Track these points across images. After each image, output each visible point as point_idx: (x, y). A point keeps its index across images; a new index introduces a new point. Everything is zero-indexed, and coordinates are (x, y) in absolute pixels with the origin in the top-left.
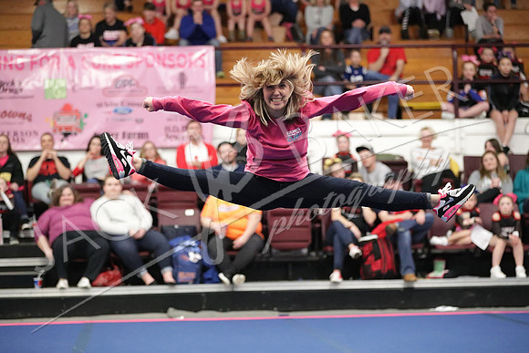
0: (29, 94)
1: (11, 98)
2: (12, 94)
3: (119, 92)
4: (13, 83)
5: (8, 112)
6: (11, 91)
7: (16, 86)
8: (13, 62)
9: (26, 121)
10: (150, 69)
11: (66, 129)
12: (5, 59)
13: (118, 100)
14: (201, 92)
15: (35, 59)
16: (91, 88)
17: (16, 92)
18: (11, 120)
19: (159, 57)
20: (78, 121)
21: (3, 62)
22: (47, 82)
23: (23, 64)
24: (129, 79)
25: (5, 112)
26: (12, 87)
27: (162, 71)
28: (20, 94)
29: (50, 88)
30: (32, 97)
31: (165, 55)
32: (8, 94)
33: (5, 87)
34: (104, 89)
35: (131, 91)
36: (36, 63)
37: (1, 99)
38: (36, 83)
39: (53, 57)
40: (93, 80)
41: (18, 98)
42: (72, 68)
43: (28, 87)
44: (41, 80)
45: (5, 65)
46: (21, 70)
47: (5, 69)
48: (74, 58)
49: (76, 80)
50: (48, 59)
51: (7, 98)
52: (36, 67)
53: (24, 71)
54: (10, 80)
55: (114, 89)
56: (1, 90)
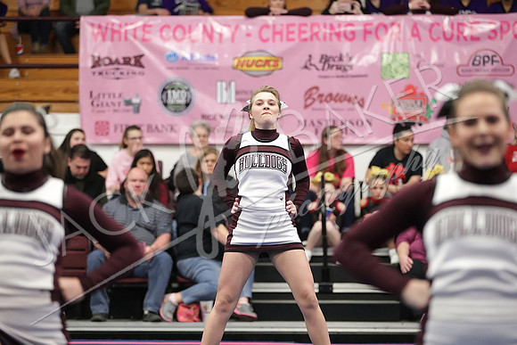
0: (363, 73)
1: (338, 77)
2: (340, 73)
3: (477, 70)
4: (341, 59)
5: (334, 94)
6: (339, 68)
8: (342, 29)
11: (408, 117)
12: (332, 27)
15: (368, 28)
16: (440, 65)
17: (345, 70)
18: (338, 105)
20: (424, 107)
21: (328, 31)
22: (385, 56)
23: (353, 33)
24: (490, 54)
25: (330, 95)
26: (340, 63)
28: (350, 72)
29: (390, 65)
30: (366, 76)
32: (334, 72)
33: (332, 63)
34: (459, 66)
35: (494, 70)
36: (370, 32)
37: (325, 77)
38: (370, 58)
39: (392, 24)
40: (444, 55)
41: (347, 76)
42: (417, 39)
43: (360, 63)
44: (377, 53)
45: (331, 34)
46: (352, 40)
47: (331, 40)
48: (419, 27)
49: (422, 55)
50: (385, 27)
51: (333, 77)
52: (371, 38)
53: (355, 41)
54: (338, 55)
55: (471, 66)
56: (326, 66)
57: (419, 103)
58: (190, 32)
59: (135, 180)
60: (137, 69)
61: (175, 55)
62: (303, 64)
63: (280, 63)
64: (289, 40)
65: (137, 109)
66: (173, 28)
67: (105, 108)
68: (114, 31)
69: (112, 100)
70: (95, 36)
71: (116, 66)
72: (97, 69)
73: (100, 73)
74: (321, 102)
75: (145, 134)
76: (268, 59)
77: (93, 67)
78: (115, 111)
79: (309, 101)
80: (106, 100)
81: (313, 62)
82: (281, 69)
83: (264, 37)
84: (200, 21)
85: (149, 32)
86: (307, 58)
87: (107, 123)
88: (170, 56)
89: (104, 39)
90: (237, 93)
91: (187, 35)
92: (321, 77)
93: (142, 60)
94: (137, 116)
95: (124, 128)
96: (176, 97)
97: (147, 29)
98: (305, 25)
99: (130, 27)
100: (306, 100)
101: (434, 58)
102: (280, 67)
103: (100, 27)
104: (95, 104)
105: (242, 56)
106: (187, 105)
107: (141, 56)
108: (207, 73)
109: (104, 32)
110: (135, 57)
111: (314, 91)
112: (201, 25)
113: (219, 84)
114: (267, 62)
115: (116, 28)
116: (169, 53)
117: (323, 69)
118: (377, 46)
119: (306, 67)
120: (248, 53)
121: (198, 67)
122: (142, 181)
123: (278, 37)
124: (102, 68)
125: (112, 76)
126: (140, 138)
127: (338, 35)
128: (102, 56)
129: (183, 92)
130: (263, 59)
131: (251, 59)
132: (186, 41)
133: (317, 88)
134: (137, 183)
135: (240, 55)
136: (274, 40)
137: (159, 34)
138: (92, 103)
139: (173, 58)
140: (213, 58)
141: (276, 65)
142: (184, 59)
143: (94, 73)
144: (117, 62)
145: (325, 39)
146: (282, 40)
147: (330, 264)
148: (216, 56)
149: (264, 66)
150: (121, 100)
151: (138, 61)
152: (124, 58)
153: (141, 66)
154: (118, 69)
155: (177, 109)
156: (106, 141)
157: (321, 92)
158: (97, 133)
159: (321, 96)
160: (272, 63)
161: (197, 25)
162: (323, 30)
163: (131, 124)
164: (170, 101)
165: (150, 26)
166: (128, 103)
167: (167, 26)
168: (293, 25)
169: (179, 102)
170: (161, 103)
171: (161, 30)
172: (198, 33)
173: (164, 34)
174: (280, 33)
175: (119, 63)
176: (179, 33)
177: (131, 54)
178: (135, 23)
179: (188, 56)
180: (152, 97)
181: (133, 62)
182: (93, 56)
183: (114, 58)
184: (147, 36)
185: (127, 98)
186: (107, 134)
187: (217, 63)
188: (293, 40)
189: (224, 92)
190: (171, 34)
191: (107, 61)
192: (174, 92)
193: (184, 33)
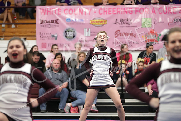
1: (126, 27)
2: (127, 25)
3: (175, 24)
4: (127, 20)
5: (125, 33)
6: (127, 23)
7: (129, 21)
8: (128, 10)
9: (133, 37)
11: (151, 41)
12: (124, 9)
15: (137, 9)
16: (162, 22)
17: (129, 24)
18: (126, 36)
20: (157, 37)
21: (123, 11)
22: (143, 19)
23: (132, 11)
24: (180, 18)
28: (131, 25)
29: (145, 22)
30: (136, 26)
32: (125, 25)
33: (124, 22)
34: (169, 23)
36: (138, 11)
37: (122, 27)
38: (138, 20)
39: (146, 8)
40: (164, 19)
41: (130, 26)
42: (154, 13)
43: (134, 22)
44: (140, 18)
45: (124, 12)
46: (131, 14)
47: (124, 13)
48: (155, 9)
49: (156, 19)
50: (143, 9)
51: (125, 27)
52: (138, 13)
53: (133, 14)
54: (127, 19)
55: (173, 23)
56: (122, 23)
57: (155, 36)
58: (75, 11)
59: (55, 63)
60: (56, 24)
61: (69, 19)
62: (114, 22)
63: (106, 22)
64: (109, 14)
65: (56, 39)
66: (69, 10)
67: (45, 38)
68: (48, 11)
69: (47, 35)
70: (41, 13)
71: (49, 23)
72: (42, 25)
73: (43, 26)
74: (121, 35)
75: (59, 47)
76: (102, 20)
77: (41, 24)
78: (48, 39)
79: (117, 35)
80: (45, 35)
81: (118, 21)
82: (106, 24)
83: (101, 13)
84: (78, 7)
85: (60, 11)
86: (116, 20)
87: (46, 43)
88: (68, 20)
89: (45, 14)
90: (91, 32)
91: (74, 12)
92: (120, 27)
93: (58, 21)
94: (56, 41)
95: (52, 45)
96: (70, 34)
97: (60, 10)
98: (115, 8)
99: (54, 10)
100: (115, 35)
101: (160, 20)
102: (106, 23)
103: (43, 10)
104: (42, 36)
105: (93, 20)
106: (74, 37)
107: (58, 20)
108: (80, 25)
109: (44, 12)
110: (55, 20)
111: (118, 32)
112: (78, 9)
113: (85, 29)
114: (102, 22)
115: (49, 10)
116: (67, 19)
117: (121, 24)
118: (140, 16)
119: (115, 23)
120: (95, 18)
121: (78, 23)
122: (58, 64)
123: (105, 13)
124: (44, 24)
125: (47, 27)
126: (58, 49)
127: (126, 12)
128: (44, 20)
129: (72, 32)
130: (100, 20)
131: (96, 20)
132: (73, 14)
133: (119, 31)
134: (56, 64)
135: (92, 19)
136: (104, 14)
137: (64, 12)
138: (41, 36)
140: (83, 20)
141: (105, 23)
142: (72, 21)
143: (41, 26)
144: (49, 22)
145: (122, 13)
146: (107, 14)
147: (124, 93)
148: (84, 20)
149: (100, 23)
150: (51, 35)
151: (57, 21)
152: (52, 21)
153: (58, 23)
154: (49, 24)
155: (70, 38)
156: (45, 49)
157: (120, 32)
158: (42, 47)
159: (120, 33)
160: (103, 22)
161: (77, 9)
162: (121, 10)
163: (54, 44)
164: (68, 36)
165: (61, 9)
166: (53, 36)
167: (67, 9)
168: (111, 9)
169: (71, 36)
170: (64, 36)
171: (65, 11)
172: (77, 12)
173: (66, 12)
174: (106, 11)
175: (50, 22)
176: (71, 12)
177: (54, 19)
178: (55, 8)
179: (74, 20)
180: (61, 34)
181: (55, 22)
182: (41, 20)
183: (48, 21)
184: (60, 13)
185: (53, 35)
186: (46, 47)
187: (84, 22)
188: (111, 14)
189: (87, 32)
190: (68, 12)
191: (46, 22)
192: (69, 32)
193: (73, 11)
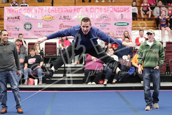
0: (74, 20)
1: (68, 21)
2: (68, 20)
6: (68, 19)
7: (70, 17)
10: (111, 13)
13: (101, 22)
14: (128, 20)
15: (75, 9)
17: (69, 19)
19: (114, 9)
22: (79, 16)
23: (71, 10)
24: (105, 16)
25: (66, 26)
27: (115, 13)
28: (71, 20)
31: (116, 8)
32: (67, 20)
33: (66, 18)
34: (97, 19)
35: (106, 20)
37: (65, 21)
39: (81, 8)
40: (94, 16)
43: (73, 18)
44: (77, 15)
45: (66, 10)
48: (88, 9)
49: (88, 16)
52: (76, 12)
53: (72, 13)
54: (68, 16)
55: (100, 19)
58: (31, 11)
60: (18, 20)
62: (59, 18)
63: (53, 18)
64: (56, 12)
65: (18, 30)
66: (27, 9)
68: (12, 10)
71: (13, 19)
77: (7, 19)
80: (11, 27)
81: (62, 18)
87: (11, 33)
89: (10, 13)
93: (19, 18)
103: (9, 9)
105: (44, 16)
113: (38, 23)
114: (50, 18)
116: (26, 16)
117: (64, 19)
119: (60, 19)
124: (10, 20)
125: (12, 22)
129: (29, 25)
130: (49, 17)
131: (46, 17)
133: (63, 24)
136: (52, 12)
137: (23, 11)
138: (7, 28)
139: (27, 17)
142: (29, 17)
143: (8, 21)
144: (13, 18)
148: (38, 16)
150: (14, 28)
151: (18, 18)
152: (15, 17)
153: (19, 19)
155: (28, 29)
156: (11, 38)
157: (63, 25)
161: (33, 9)
164: (26, 28)
165: (21, 9)
166: (16, 28)
169: (29, 28)
177: (17, 16)
179: (31, 17)
180: (22, 27)
181: (17, 18)
182: (7, 17)
185: (16, 27)
186: (11, 36)
187: (38, 18)
191: (11, 18)
192: (27, 25)
